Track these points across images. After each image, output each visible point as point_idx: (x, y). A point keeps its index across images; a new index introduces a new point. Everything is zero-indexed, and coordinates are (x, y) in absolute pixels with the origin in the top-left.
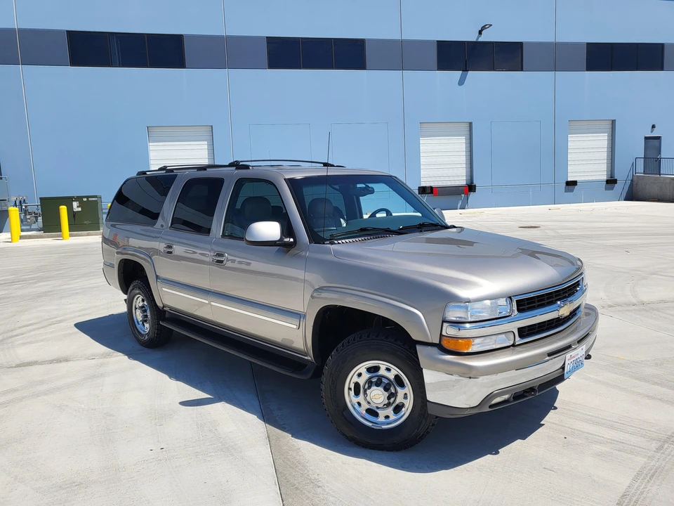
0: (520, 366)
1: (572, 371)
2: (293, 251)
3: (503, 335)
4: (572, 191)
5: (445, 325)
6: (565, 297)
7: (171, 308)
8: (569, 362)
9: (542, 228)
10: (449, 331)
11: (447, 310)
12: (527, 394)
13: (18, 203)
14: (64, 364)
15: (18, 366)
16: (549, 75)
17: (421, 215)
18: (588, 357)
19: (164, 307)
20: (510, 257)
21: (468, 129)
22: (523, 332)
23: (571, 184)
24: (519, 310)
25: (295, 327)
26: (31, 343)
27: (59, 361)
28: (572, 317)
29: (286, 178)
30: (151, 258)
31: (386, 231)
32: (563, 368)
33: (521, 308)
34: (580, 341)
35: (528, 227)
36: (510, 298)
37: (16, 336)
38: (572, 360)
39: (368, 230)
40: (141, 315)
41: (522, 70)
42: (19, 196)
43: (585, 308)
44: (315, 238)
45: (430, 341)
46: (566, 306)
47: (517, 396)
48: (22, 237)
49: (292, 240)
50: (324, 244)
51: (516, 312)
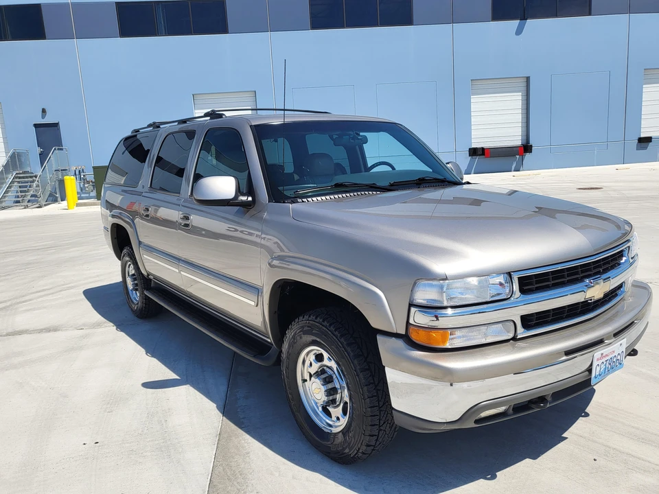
0: (518, 369)
1: (602, 376)
2: (252, 211)
3: (500, 325)
4: (645, 148)
5: (413, 310)
6: (599, 273)
7: (156, 277)
8: (600, 362)
9: (605, 189)
10: (419, 318)
11: (416, 289)
12: (533, 406)
13: (77, 173)
14: (51, 334)
15: (8, 334)
16: (623, 18)
17: (431, 170)
18: (633, 353)
19: (148, 275)
20: (521, 218)
21: (525, 84)
22: (529, 321)
23: (644, 141)
24: (522, 291)
25: (253, 303)
26: (34, 309)
27: (48, 330)
28: (610, 300)
29: (253, 124)
30: (133, 222)
31: (372, 187)
32: (589, 370)
33: (525, 288)
34: (617, 334)
35: (588, 189)
36: (509, 274)
37: (24, 302)
38: (604, 360)
39: (345, 186)
40: (132, 283)
41: (590, 14)
42: (78, 166)
43: (633, 285)
44: (276, 196)
45: (395, 331)
46: (597, 286)
47: (518, 408)
48: (78, 205)
49: (250, 199)
50: (284, 202)
51: (517, 293)
